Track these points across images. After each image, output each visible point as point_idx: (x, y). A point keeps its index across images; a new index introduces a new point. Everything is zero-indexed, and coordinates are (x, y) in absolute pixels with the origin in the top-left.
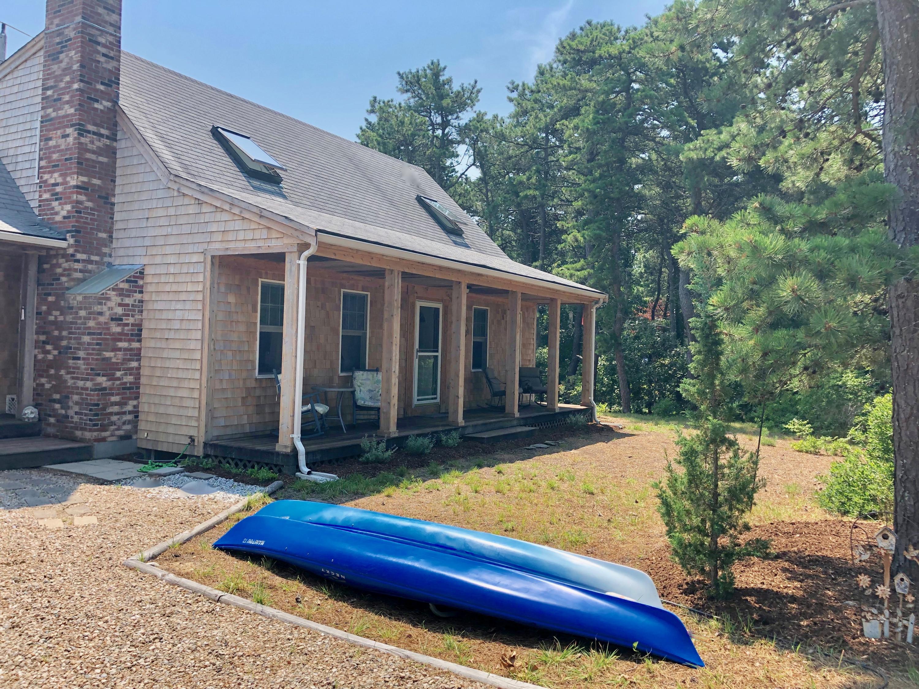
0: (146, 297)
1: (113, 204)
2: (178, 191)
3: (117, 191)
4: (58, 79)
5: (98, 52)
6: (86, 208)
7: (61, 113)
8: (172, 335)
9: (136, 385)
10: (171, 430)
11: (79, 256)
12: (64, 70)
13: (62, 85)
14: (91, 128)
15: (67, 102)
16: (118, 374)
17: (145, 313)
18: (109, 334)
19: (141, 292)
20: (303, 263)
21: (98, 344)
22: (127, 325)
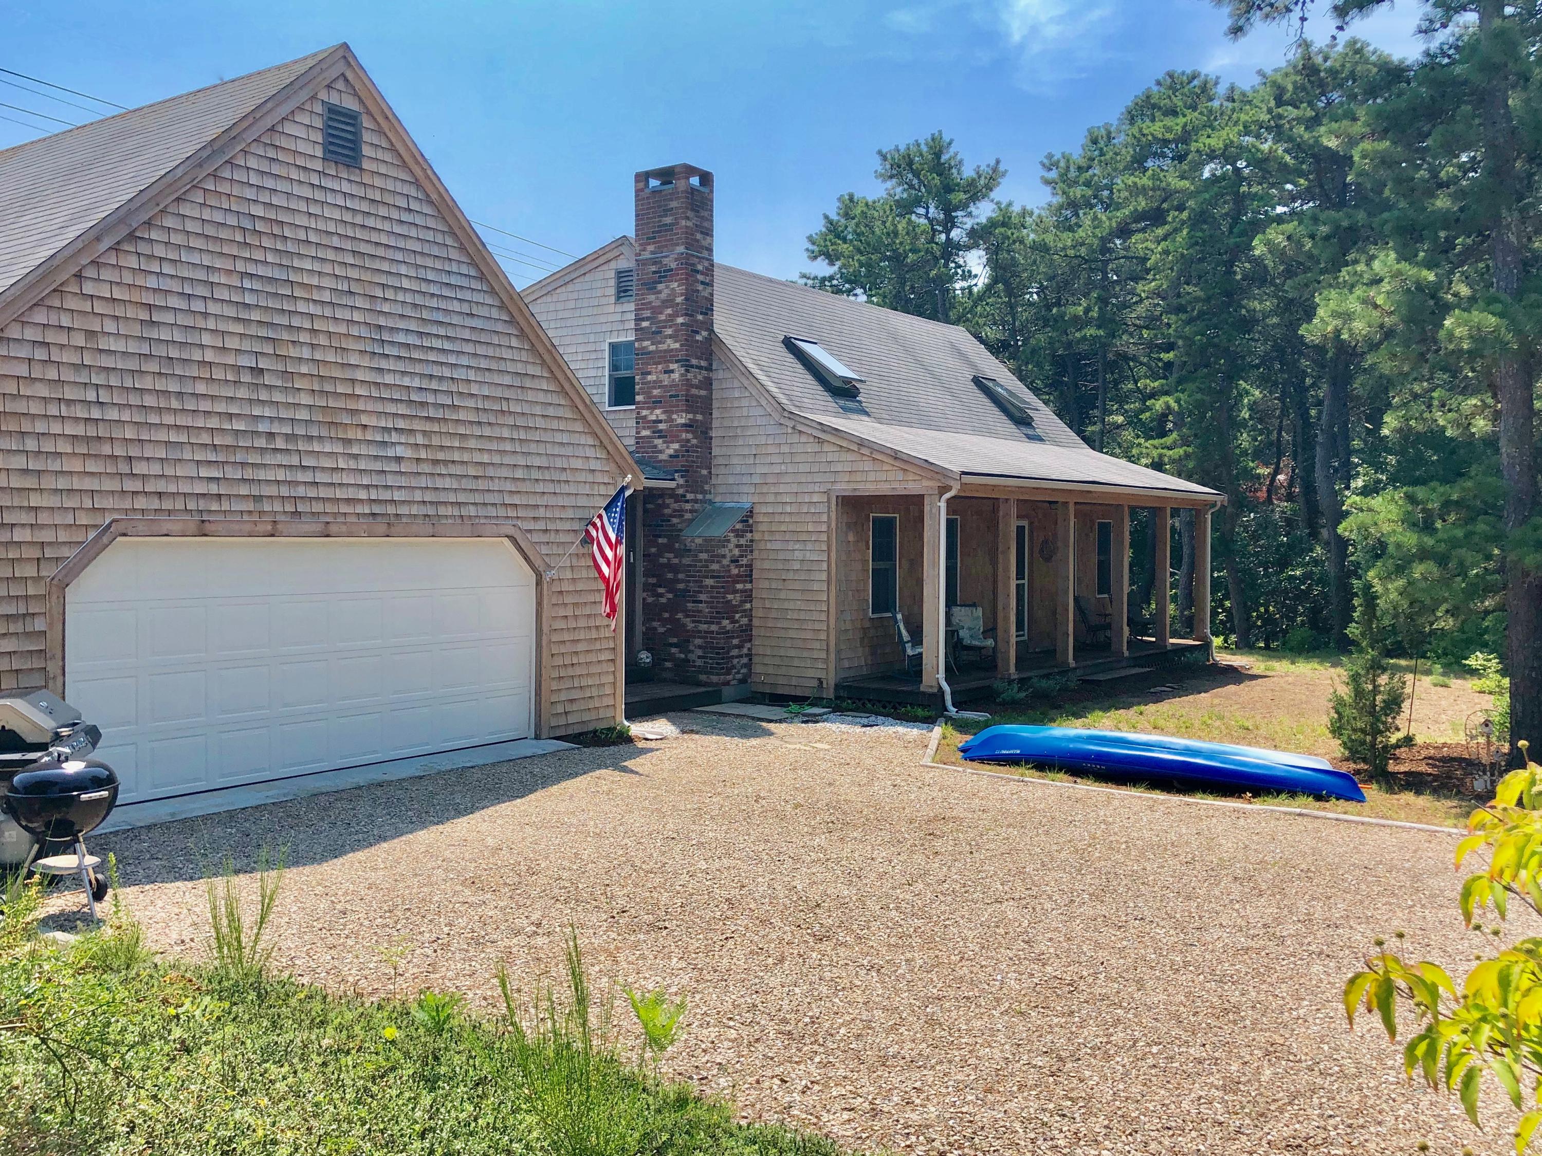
0: (757, 536)
1: (711, 438)
2: (793, 428)
3: (715, 424)
4: (657, 311)
5: (697, 281)
6: (693, 446)
7: (663, 347)
8: (790, 576)
9: (750, 627)
10: (793, 672)
11: (689, 496)
12: (663, 302)
13: (662, 317)
14: (694, 362)
15: (670, 337)
16: (737, 616)
17: (756, 553)
18: (729, 577)
19: (751, 531)
20: (943, 505)
21: (723, 587)
22: (742, 566)
